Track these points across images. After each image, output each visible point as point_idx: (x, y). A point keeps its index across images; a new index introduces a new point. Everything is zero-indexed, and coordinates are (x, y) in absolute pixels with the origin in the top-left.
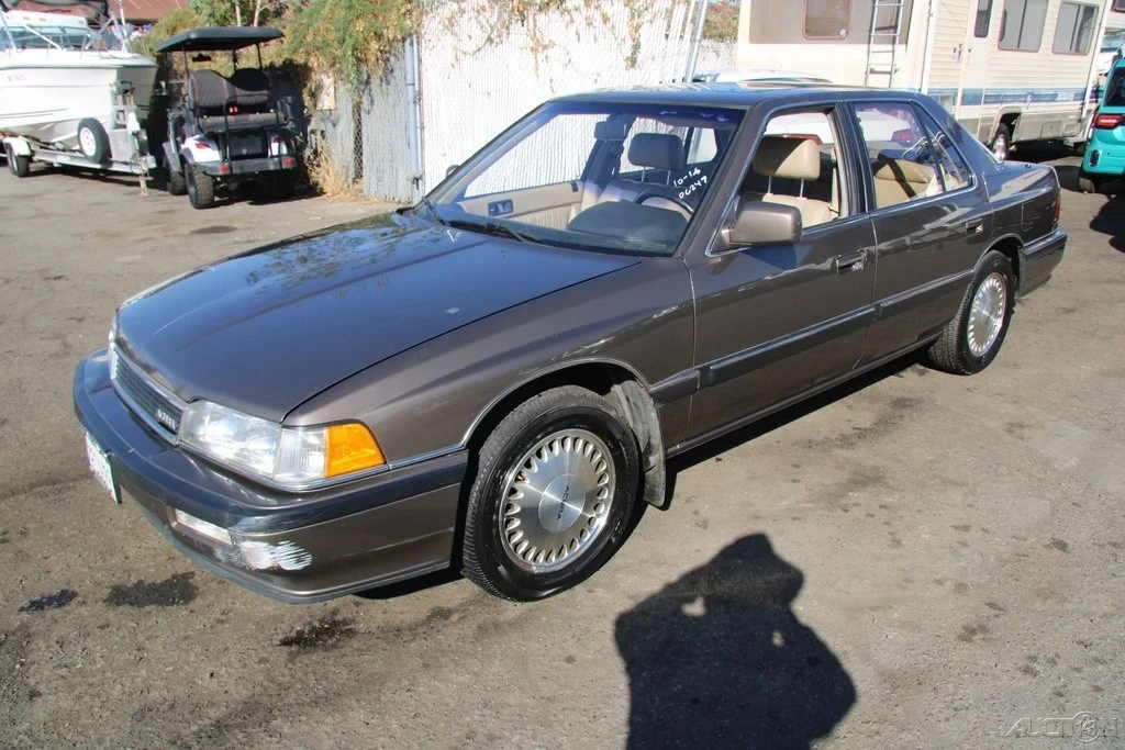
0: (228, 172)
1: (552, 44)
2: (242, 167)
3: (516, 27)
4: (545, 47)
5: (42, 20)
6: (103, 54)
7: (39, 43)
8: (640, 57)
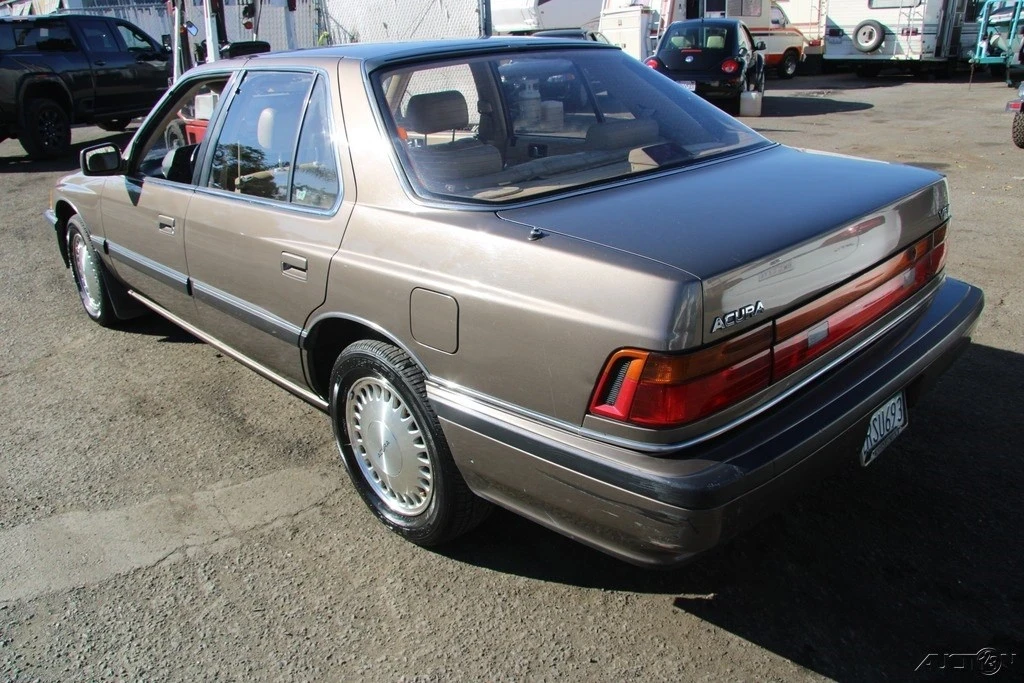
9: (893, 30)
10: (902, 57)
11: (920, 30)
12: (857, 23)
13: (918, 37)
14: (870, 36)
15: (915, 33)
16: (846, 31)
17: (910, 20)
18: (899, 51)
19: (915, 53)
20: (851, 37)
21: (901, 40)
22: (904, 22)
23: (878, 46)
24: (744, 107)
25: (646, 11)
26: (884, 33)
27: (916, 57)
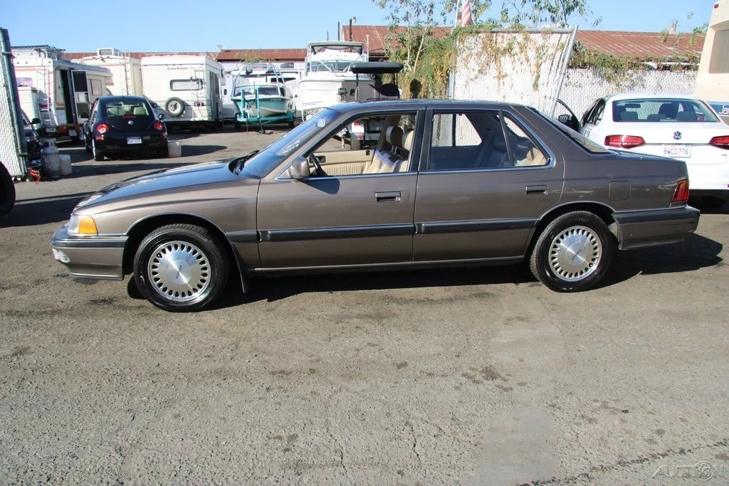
0: (362, 139)
1: (506, 76)
2: (370, 137)
3: (493, 65)
4: (503, 77)
5: (346, 56)
6: (338, 74)
7: (323, 69)
8: (540, 82)
9: (189, 103)
10: (197, 119)
11: (205, 103)
12: (167, 99)
13: (205, 107)
14: (175, 107)
15: (203, 105)
16: (158, 104)
17: (198, 97)
18: (195, 116)
19: (204, 117)
20: (164, 108)
21: (195, 109)
22: (195, 99)
23: (182, 113)
24: (171, 152)
25: (34, 91)
26: (184, 105)
27: (206, 119)
